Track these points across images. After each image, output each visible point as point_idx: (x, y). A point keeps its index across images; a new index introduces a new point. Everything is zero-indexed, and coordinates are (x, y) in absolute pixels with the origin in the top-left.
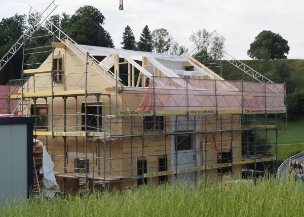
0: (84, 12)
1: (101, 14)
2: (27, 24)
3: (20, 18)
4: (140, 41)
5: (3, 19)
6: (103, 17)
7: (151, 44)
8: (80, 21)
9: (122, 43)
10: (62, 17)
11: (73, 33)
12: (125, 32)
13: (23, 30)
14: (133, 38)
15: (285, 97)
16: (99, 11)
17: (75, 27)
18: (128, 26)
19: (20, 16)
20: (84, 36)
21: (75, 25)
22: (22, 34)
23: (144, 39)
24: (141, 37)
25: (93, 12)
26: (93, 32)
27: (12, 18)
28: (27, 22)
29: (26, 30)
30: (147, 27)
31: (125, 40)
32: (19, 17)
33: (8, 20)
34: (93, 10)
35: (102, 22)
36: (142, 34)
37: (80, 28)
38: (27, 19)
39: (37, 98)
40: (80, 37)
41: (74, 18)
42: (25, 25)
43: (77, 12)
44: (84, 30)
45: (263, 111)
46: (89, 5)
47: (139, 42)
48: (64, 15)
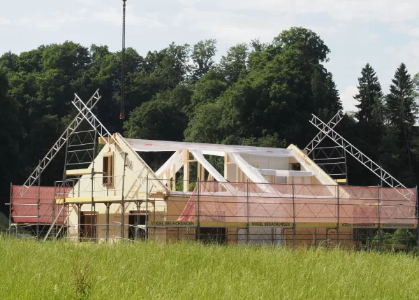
0: (291, 39)
1: (322, 42)
2: (190, 62)
3: (178, 52)
4: (390, 93)
5: (150, 52)
6: (326, 48)
7: (411, 99)
8: (281, 57)
9: (357, 97)
10: (251, 49)
11: (265, 79)
12: (362, 76)
13: (183, 73)
14: (378, 88)
15: (416, 207)
16: (318, 38)
17: (270, 68)
18: (368, 66)
19: (178, 47)
20: (285, 85)
21: (271, 65)
22: (182, 79)
23: (398, 88)
24: (392, 87)
25: (306, 38)
26: (303, 77)
27: (165, 51)
28: (190, 58)
29: (188, 73)
30: (403, 66)
31: (361, 92)
32: (176, 50)
33: (158, 55)
34: (308, 35)
35: (323, 56)
36: (394, 81)
37: (279, 70)
38: (191, 53)
39: (82, 204)
40: (277, 86)
41: (270, 52)
42: (187, 64)
43: (277, 39)
44: (287, 73)
45: (374, 224)
46: (299, 27)
47: (389, 96)
48: (255, 45)
